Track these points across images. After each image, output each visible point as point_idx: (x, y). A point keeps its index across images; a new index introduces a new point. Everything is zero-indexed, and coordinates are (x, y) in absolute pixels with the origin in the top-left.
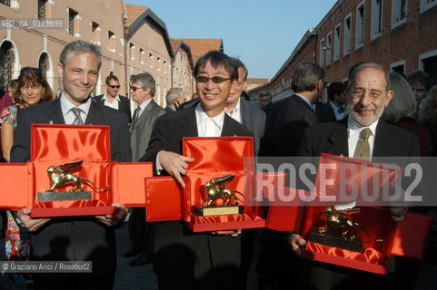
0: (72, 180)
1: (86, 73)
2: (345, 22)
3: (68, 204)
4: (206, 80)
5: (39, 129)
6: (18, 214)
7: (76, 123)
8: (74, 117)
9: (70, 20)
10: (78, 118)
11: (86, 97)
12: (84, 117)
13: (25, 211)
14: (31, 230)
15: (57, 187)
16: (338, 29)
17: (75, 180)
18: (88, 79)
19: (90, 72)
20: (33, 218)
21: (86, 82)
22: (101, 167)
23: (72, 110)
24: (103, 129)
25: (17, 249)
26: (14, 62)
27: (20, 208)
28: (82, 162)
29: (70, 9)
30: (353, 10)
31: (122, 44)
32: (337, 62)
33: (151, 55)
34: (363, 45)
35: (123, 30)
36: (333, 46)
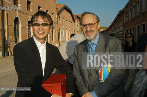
2: (133, 7)
9: (38, 9)
16: (130, 9)
26: (19, 24)
29: (38, 6)
30: (136, 2)
31: (57, 17)
32: (131, 21)
33: (66, 20)
34: (139, 14)
35: (57, 12)
36: (129, 15)
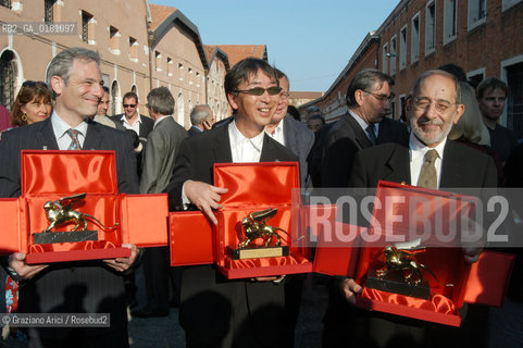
0: (74, 217)
2: (413, 23)
3: (68, 247)
5: (30, 156)
6: (10, 260)
7: (73, 148)
8: (71, 141)
9: (84, 25)
10: (75, 142)
12: (81, 140)
16: (404, 31)
17: (77, 217)
22: (107, 200)
23: (67, 132)
26: (16, 75)
28: (85, 196)
29: (83, 11)
30: (422, 8)
31: (147, 52)
32: (404, 71)
33: (180, 65)
34: (433, 50)
35: (146, 35)
36: (398, 52)
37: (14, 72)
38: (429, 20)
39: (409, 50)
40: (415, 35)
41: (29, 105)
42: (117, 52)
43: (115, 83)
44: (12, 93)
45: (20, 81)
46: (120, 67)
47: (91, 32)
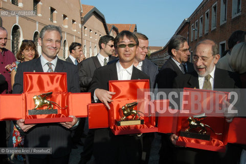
0: (47, 103)
1: (54, 41)
2: (206, 15)
3: (44, 116)
4: (124, 46)
5: (27, 75)
6: (17, 122)
7: (49, 72)
8: (48, 68)
9: (51, 14)
10: (50, 68)
11: (55, 55)
12: (53, 68)
13: (21, 120)
14: (25, 131)
15: (39, 107)
16: (202, 18)
17: (48, 103)
18: (56, 45)
19: (56, 41)
20: (26, 124)
21: (54, 46)
22: (62, 95)
23: (47, 64)
24: (63, 75)
25: (19, 141)
26: (20, 36)
27: (19, 119)
28: (52, 93)
29: (51, 8)
30: (210, 8)
33: (96, 33)
34: (215, 28)
35: (80, 19)
36: (199, 28)
37: (19, 35)
38: (213, 13)
39: (204, 28)
40: (207, 21)
41: (24, 51)
42: (66, 27)
43: (65, 41)
44: (17, 45)
45: (21, 39)
46: (68, 34)
47: (55, 17)
